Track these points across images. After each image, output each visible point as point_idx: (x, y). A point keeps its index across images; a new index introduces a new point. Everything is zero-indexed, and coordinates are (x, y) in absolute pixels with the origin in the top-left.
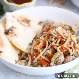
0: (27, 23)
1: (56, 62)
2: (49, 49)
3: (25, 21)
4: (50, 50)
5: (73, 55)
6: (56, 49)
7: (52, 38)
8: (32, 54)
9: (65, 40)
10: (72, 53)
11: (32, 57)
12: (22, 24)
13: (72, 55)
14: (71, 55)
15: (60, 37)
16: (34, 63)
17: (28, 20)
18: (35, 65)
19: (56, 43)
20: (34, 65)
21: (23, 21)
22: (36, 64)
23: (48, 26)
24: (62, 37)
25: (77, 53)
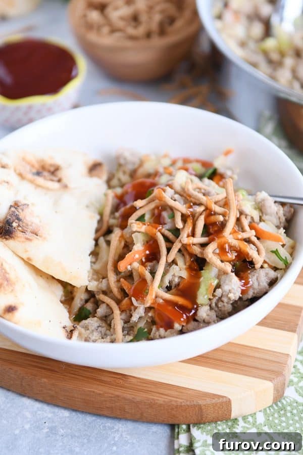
0: (52, 180)
1: (214, 305)
2: (174, 262)
3: (46, 174)
4: (180, 262)
5: (266, 266)
6: (199, 255)
7: (173, 217)
8: (115, 290)
9: (221, 218)
10: (259, 260)
11: (118, 302)
12: (38, 186)
13: (262, 267)
14: (258, 266)
15: (199, 209)
16: (136, 323)
17: (51, 165)
18: (141, 330)
19: (193, 234)
20: (136, 330)
21: (38, 174)
22: (142, 325)
24: (207, 209)
25: (274, 254)
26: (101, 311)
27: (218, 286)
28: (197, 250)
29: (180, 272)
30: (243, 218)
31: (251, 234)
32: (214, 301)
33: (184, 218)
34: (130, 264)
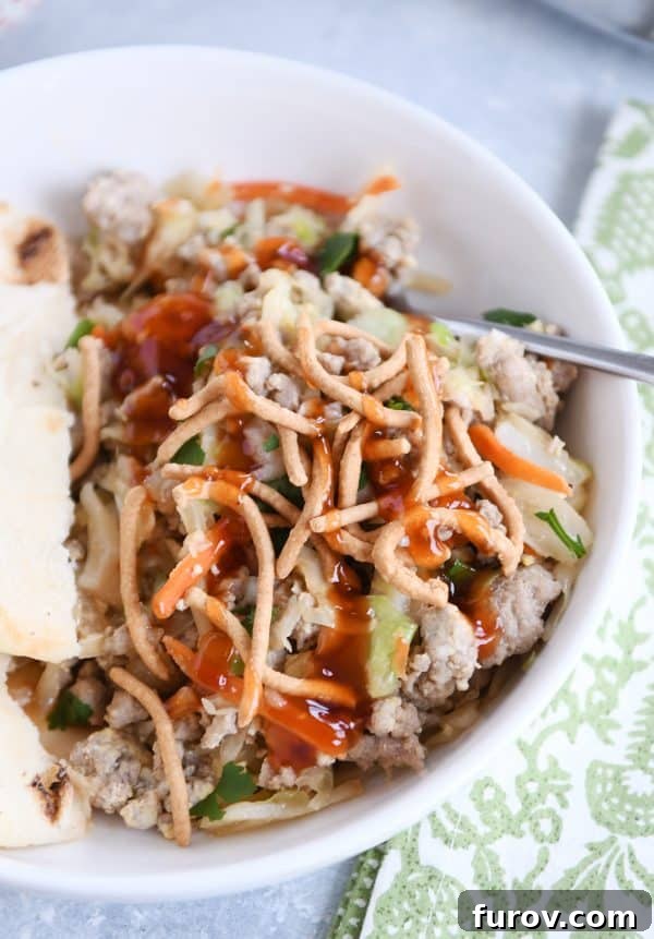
1: (410, 689)
2: (296, 575)
4: (311, 576)
5: (530, 560)
6: (359, 558)
7: (277, 445)
8: (151, 659)
9: (404, 446)
11: (165, 693)
13: (521, 565)
14: (510, 568)
18: (230, 769)
19: (336, 500)
20: (219, 767)
22: (232, 754)
23: (113, 249)
24: (363, 420)
25: (546, 524)
26: (119, 713)
27: (418, 643)
28: (352, 544)
29: (316, 611)
30: (454, 415)
31: (483, 473)
32: (411, 681)
33: (307, 446)
34: (183, 596)
